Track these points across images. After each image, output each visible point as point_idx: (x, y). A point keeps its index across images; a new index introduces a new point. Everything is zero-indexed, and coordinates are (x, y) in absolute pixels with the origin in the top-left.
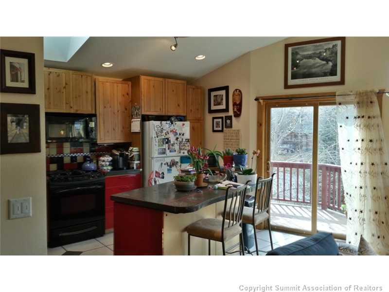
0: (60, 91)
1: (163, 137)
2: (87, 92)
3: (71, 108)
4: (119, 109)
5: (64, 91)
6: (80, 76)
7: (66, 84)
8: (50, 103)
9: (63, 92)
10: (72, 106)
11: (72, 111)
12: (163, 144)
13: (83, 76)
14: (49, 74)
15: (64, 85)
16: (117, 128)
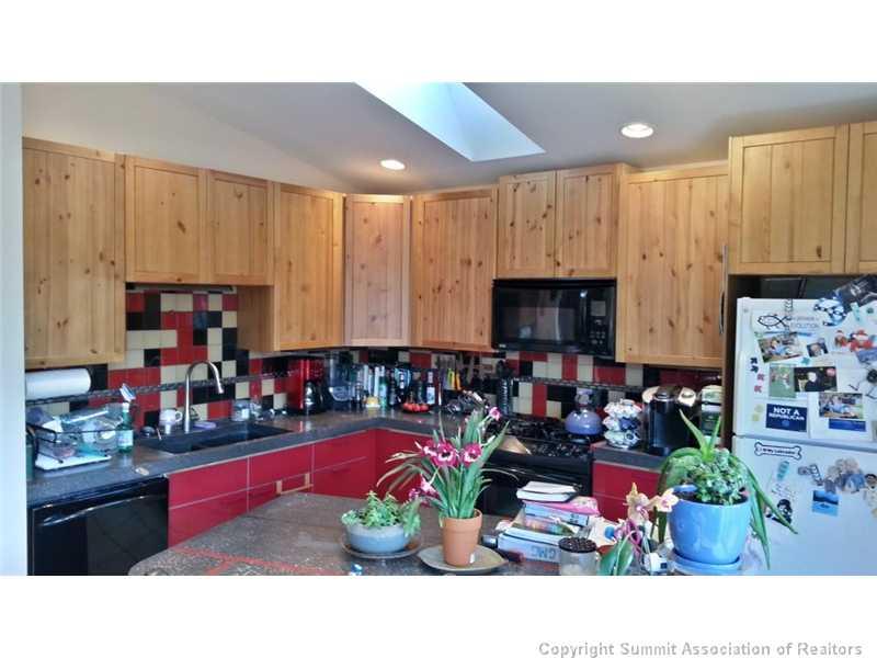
0: (534, 227)
1: (798, 363)
2: (599, 220)
3: (558, 264)
4: (693, 259)
5: (543, 223)
6: (584, 179)
7: (549, 207)
8: (514, 258)
9: (541, 229)
10: (560, 261)
11: (561, 274)
12: (797, 390)
13: (591, 178)
14: (515, 190)
15: (544, 209)
16: (682, 322)
